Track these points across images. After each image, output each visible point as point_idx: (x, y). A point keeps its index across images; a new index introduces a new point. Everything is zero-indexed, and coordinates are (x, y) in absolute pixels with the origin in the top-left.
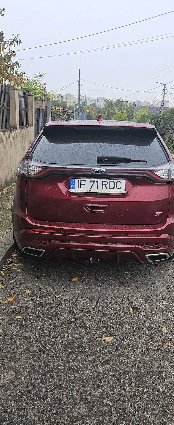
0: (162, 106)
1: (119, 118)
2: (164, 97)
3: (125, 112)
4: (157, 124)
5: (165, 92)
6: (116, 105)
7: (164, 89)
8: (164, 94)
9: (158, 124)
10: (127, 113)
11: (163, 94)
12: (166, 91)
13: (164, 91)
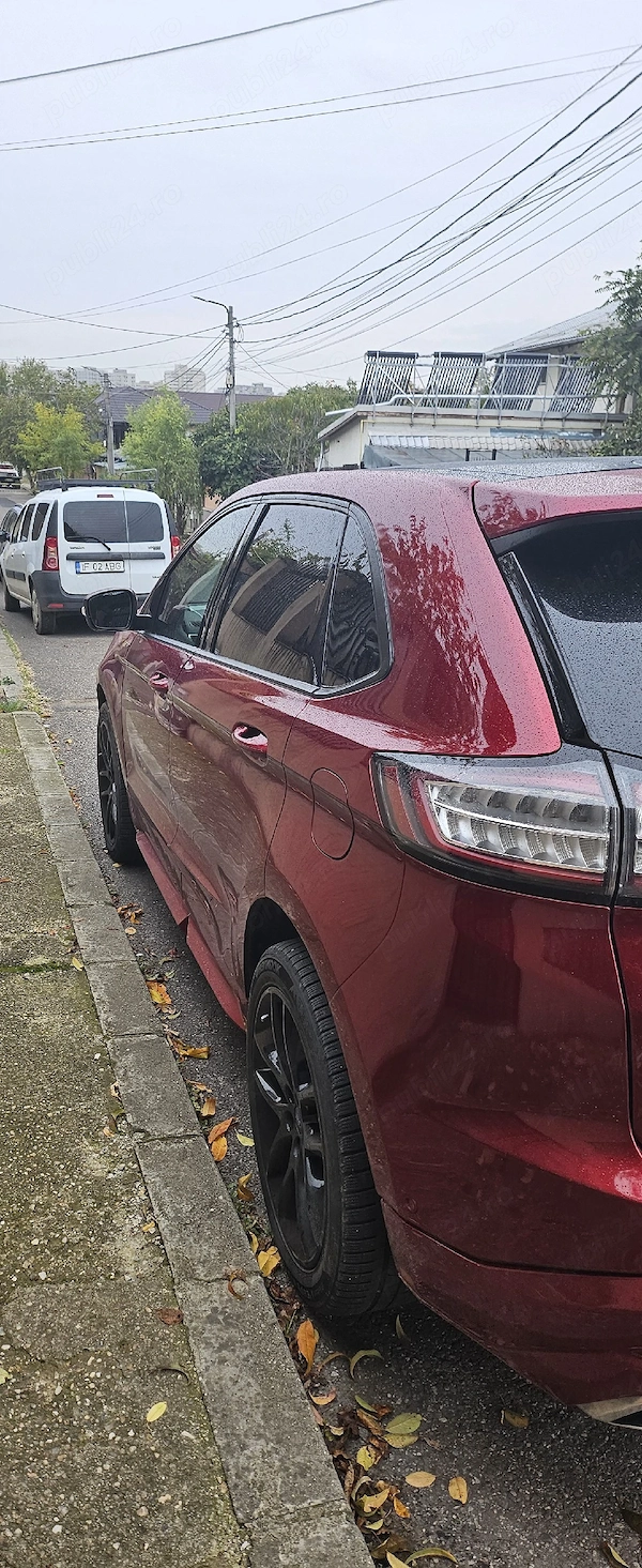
0: (231, 387)
1: (49, 434)
2: (231, 354)
3: (70, 408)
4: (219, 453)
5: (235, 337)
6: (19, 384)
7: (229, 325)
8: (232, 342)
9: (224, 456)
10: (80, 416)
11: (228, 344)
12: (236, 330)
13: (231, 331)
